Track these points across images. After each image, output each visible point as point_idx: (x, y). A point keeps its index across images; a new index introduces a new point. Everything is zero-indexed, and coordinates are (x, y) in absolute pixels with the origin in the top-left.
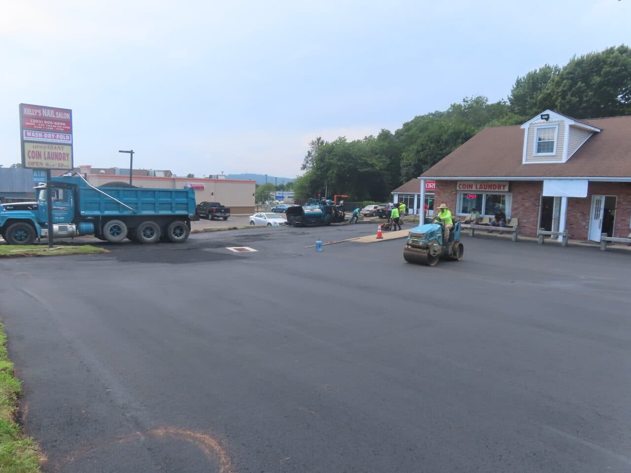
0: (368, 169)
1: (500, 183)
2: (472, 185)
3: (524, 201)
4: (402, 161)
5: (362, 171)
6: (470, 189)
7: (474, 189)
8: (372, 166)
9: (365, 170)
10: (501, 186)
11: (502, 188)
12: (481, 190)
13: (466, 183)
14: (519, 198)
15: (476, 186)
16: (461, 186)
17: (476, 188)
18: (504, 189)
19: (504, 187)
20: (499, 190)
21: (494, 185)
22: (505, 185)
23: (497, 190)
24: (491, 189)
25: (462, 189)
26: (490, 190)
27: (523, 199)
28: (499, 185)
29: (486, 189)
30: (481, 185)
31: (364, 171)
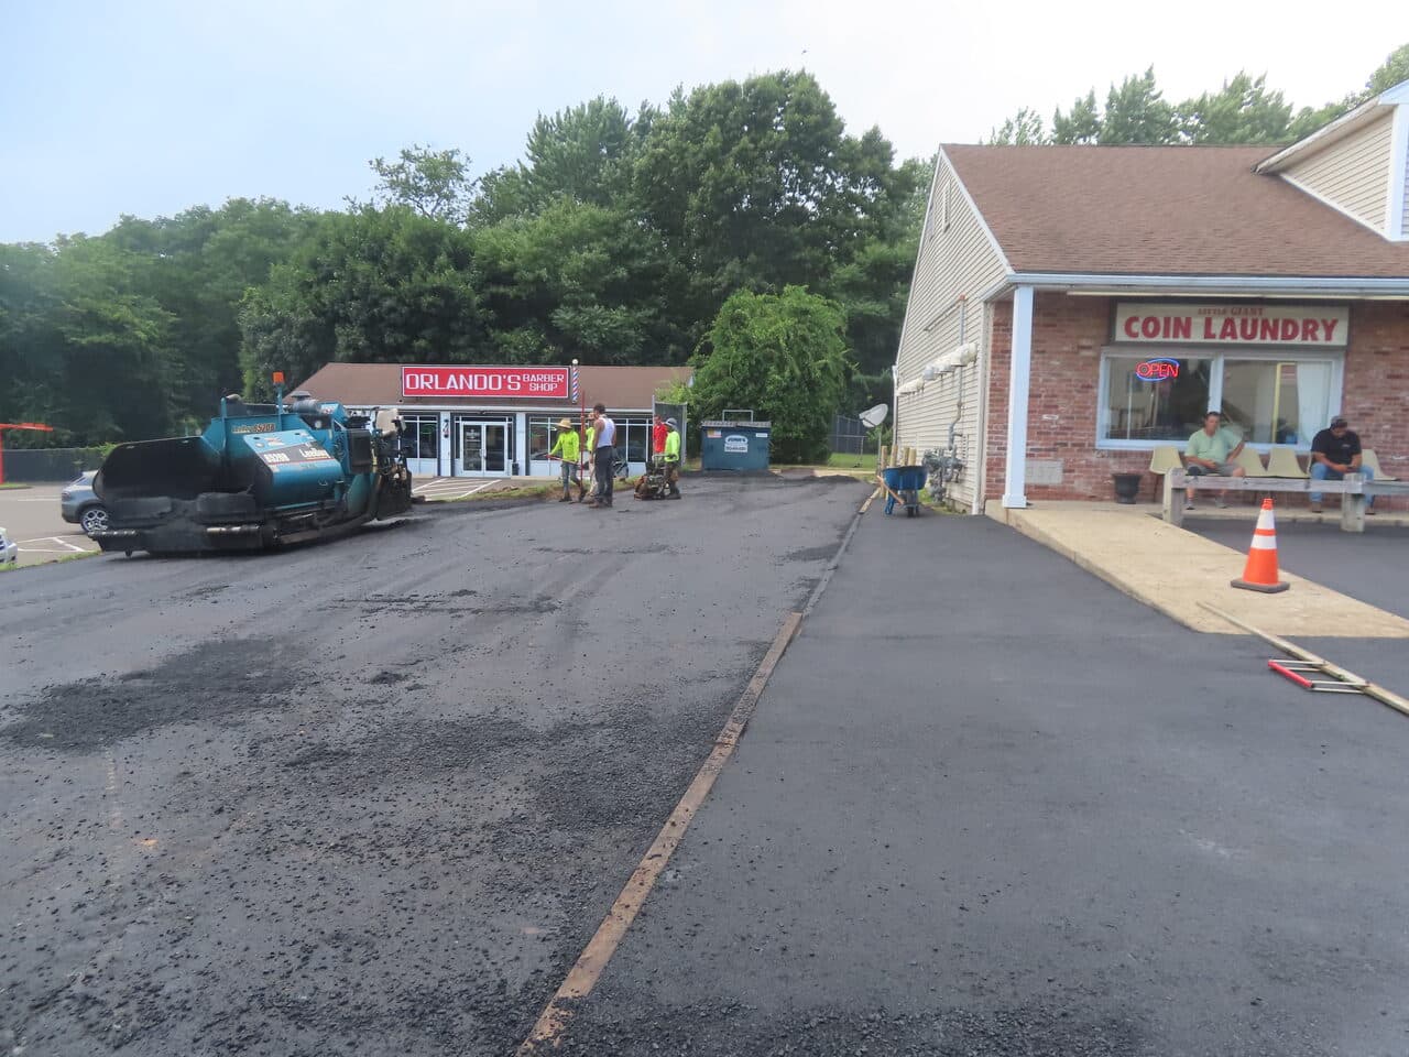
0: (106, 337)
1: (1311, 313)
2: (1188, 320)
3: (1397, 382)
4: (244, 315)
5: (84, 342)
6: (1181, 339)
7: (1197, 336)
8: (118, 327)
9: (96, 339)
10: (1316, 327)
11: (1321, 333)
12: (1228, 340)
13: (1160, 312)
14: (1378, 371)
15: (1208, 323)
16: (1136, 327)
17: (1208, 334)
18: (1329, 337)
19: (1329, 329)
20: (1309, 342)
21: (1286, 322)
22: (1335, 322)
23: (1298, 340)
24: (1274, 336)
25: (1142, 338)
26: (1268, 340)
27: (1391, 377)
28: (1306, 323)
29: (1253, 336)
30: (1229, 322)
31: (92, 343)
